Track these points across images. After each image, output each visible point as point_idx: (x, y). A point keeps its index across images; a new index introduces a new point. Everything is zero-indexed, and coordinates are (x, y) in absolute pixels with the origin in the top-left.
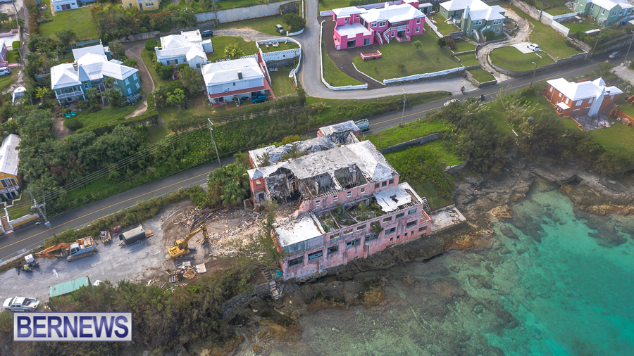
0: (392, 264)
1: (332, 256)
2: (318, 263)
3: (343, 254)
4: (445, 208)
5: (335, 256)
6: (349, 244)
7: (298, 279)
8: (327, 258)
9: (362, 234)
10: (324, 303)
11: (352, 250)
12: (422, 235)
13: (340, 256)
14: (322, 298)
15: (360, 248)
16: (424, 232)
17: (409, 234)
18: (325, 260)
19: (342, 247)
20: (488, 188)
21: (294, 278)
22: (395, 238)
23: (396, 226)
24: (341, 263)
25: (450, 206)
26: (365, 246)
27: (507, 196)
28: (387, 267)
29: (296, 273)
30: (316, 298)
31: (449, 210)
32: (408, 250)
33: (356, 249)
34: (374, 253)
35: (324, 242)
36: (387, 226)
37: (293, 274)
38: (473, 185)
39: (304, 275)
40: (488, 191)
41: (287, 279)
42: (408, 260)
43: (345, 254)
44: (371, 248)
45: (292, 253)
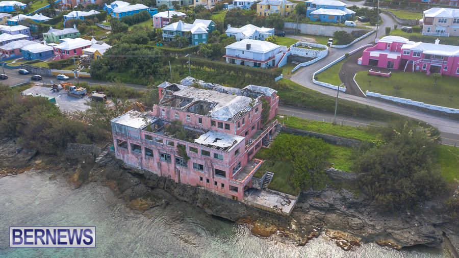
0: (185, 199)
1: (149, 159)
2: (138, 158)
3: (158, 163)
4: (284, 195)
5: (151, 161)
6: (162, 155)
7: (125, 163)
8: (145, 158)
9: (171, 151)
11: (164, 163)
12: (234, 197)
13: (156, 164)
14: (118, 182)
15: (172, 166)
17: (219, 184)
18: (144, 160)
19: (156, 155)
20: (360, 212)
21: (121, 161)
22: (205, 180)
23: (202, 163)
24: (157, 173)
25: (290, 196)
26: (175, 168)
27: (370, 231)
28: (181, 198)
29: (124, 157)
30: (115, 180)
31: (288, 199)
32: (210, 199)
33: (168, 165)
34: (186, 183)
35: (141, 139)
36: (194, 158)
37: (121, 155)
38: (344, 199)
39: (130, 163)
40: (357, 214)
41: (118, 158)
43: (160, 165)
44: (181, 175)
45: (118, 132)
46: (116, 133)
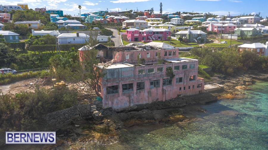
1: (140, 92)
2: (129, 96)
3: (148, 92)
5: (142, 93)
6: (152, 83)
7: (114, 109)
8: (137, 93)
9: (161, 76)
10: (137, 121)
11: (154, 90)
12: (200, 91)
13: (146, 94)
14: (136, 119)
15: (160, 90)
16: (200, 89)
17: (191, 87)
18: (135, 95)
19: (147, 85)
20: (228, 79)
21: (111, 108)
22: (183, 89)
23: (182, 75)
24: (147, 102)
26: (163, 90)
28: (181, 105)
29: (113, 103)
30: (130, 119)
32: (192, 98)
33: (157, 90)
34: (170, 99)
35: (135, 76)
36: (177, 74)
37: (110, 102)
38: (219, 78)
39: (119, 106)
41: (106, 107)
42: (194, 103)
43: (149, 93)
44: (167, 93)
45: (110, 79)
46: (107, 81)
